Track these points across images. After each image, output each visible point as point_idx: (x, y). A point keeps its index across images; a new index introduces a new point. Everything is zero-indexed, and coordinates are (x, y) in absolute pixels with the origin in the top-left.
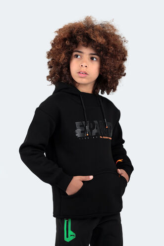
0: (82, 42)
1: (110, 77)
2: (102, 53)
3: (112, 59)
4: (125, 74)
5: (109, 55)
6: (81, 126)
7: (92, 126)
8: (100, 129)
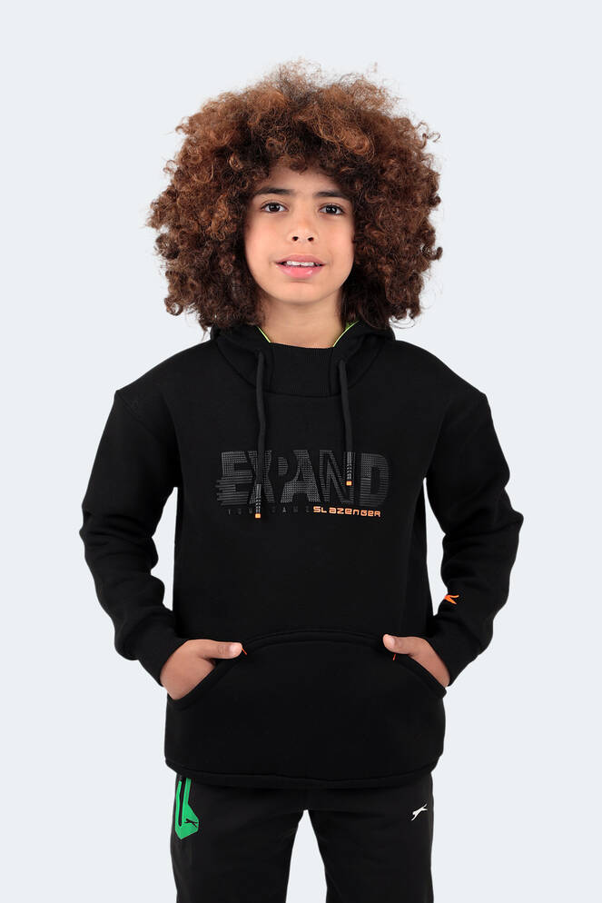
0: (286, 158)
1: (388, 269)
2: (358, 186)
3: (397, 203)
4: (440, 250)
5: (385, 189)
6: (238, 467)
7: (283, 470)
8: (318, 483)
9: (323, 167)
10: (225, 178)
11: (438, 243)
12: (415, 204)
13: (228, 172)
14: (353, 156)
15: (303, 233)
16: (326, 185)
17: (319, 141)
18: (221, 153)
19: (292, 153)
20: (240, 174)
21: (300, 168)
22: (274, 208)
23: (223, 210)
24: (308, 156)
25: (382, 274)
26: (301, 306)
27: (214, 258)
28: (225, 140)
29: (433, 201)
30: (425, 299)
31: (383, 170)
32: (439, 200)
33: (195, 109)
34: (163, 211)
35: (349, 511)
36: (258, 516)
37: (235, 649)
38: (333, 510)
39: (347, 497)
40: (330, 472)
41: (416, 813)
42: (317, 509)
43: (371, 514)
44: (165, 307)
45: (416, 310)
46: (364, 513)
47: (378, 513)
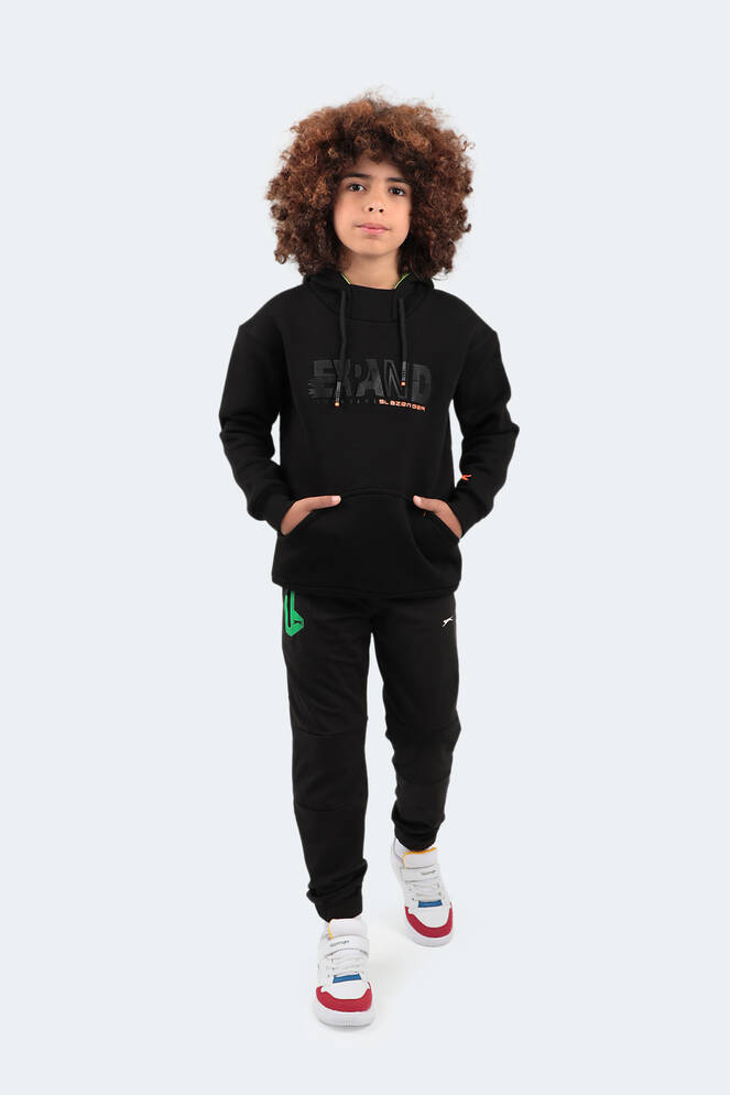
0: (369, 151)
1: (434, 236)
2: (417, 174)
3: (443, 189)
4: (470, 225)
5: (436, 178)
6: (326, 371)
7: (358, 373)
8: (383, 382)
9: (393, 158)
10: (325, 164)
11: (468, 222)
12: (456, 190)
13: (328, 160)
14: (416, 152)
15: (377, 205)
16: (394, 173)
17: (393, 140)
18: (323, 145)
19: (373, 149)
20: (335, 161)
21: (377, 160)
22: (356, 187)
23: (322, 187)
24: (384, 150)
25: (428, 238)
26: (371, 257)
27: (313, 221)
28: (328, 135)
29: (467, 191)
30: (456, 260)
31: (435, 164)
32: (471, 190)
33: (304, 116)
34: (276, 188)
35: (404, 404)
36: (337, 404)
37: (336, 499)
38: (393, 403)
39: (402, 393)
40: (391, 375)
41: (446, 622)
42: (382, 402)
43: (419, 408)
44: (274, 257)
45: (449, 267)
46: (414, 406)
47: (423, 408)
